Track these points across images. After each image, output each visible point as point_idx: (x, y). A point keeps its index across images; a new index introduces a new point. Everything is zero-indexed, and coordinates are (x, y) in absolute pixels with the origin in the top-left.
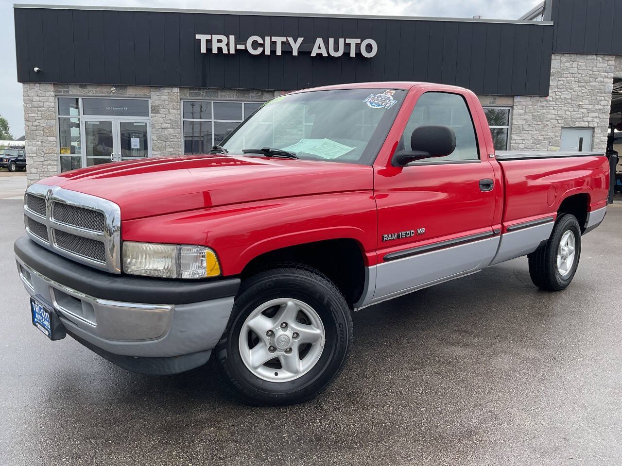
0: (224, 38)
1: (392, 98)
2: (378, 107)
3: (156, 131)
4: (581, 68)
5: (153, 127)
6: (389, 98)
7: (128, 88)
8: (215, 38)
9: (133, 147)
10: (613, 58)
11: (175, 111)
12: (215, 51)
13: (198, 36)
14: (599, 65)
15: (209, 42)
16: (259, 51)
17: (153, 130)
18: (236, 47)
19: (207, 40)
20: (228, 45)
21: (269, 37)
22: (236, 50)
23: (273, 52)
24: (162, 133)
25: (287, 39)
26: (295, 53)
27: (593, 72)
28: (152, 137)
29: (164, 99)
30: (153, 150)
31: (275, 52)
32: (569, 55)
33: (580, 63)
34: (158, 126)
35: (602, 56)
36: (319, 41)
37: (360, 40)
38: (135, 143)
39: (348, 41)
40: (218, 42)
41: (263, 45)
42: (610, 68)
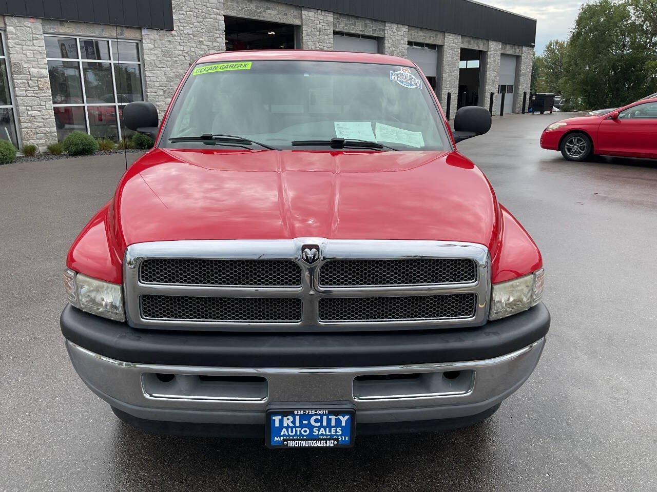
1: (414, 77)
6: (411, 77)
27: (207, 7)
42: (220, 5)
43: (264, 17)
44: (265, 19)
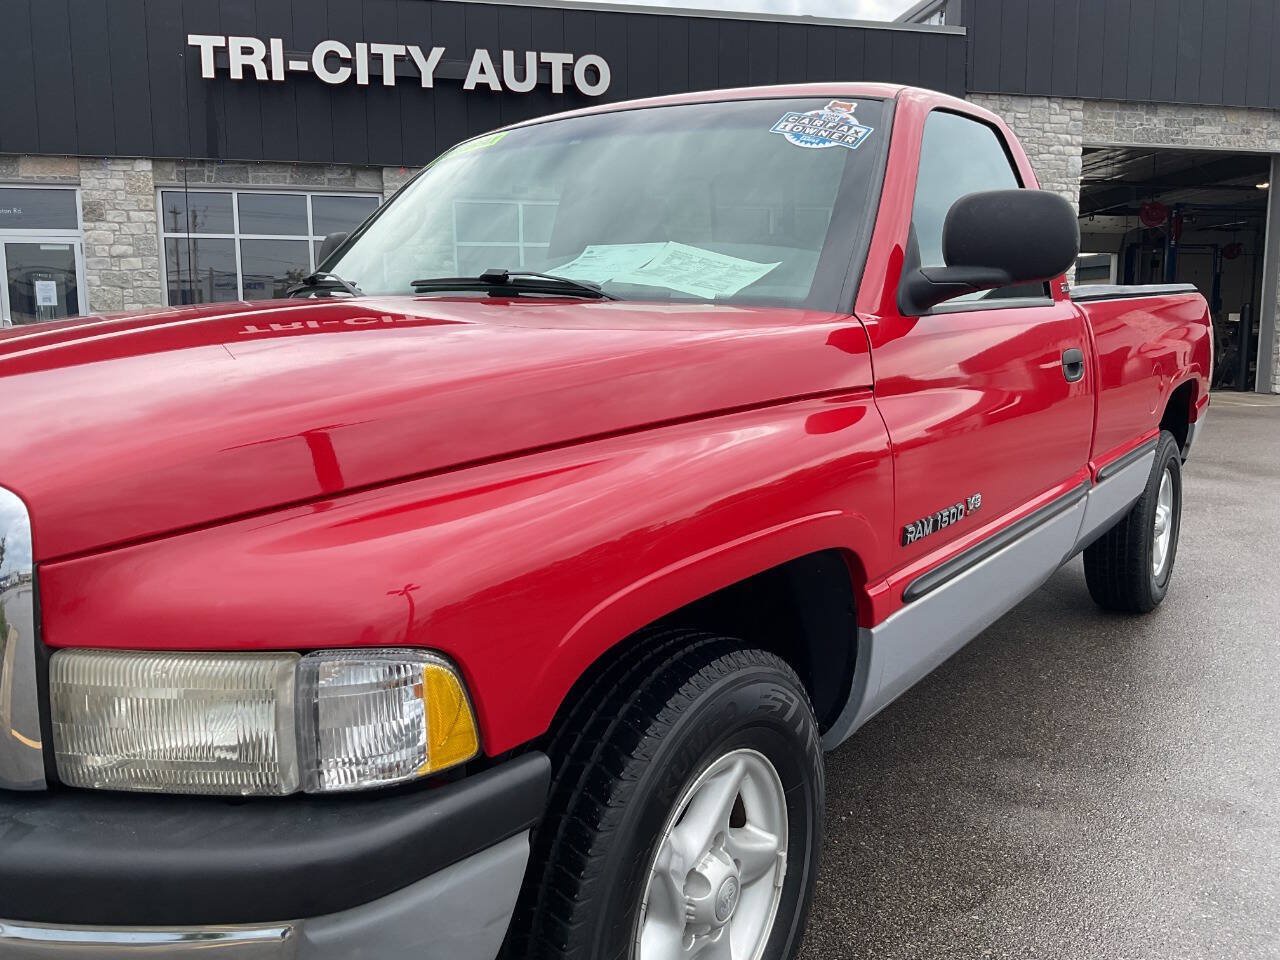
0: (257, 45)
1: (854, 121)
2: (821, 145)
3: (99, 262)
4: (1021, 125)
5: (89, 252)
6: (845, 121)
7: (22, 160)
8: (236, 43)
9: (40, 302)
10: (1079, 105)
11: (142, 214)
12: (236, 74)
13: (193, 40)
14: (1054, 119)
15: (221, 53)
16: (344, 74)
17: (88, 260)
18: (286, 65)
19: (215, 48)
20: (267, 60)
21: (365, 45)
22: (288, 73)
23: (376, 77)
24: (113, 268)
25: (407, 49)
26: (427, 82)
27: (1045, 132)
28: (89, 277)
29: (113, 188)
30: (92, 308)
31: (381, 78)
32: (997, 97)
33: (1019, 115)
34: (101, 251)
35: (1060, 101)
36: (481, 56)
37: (572, 56)
38: (46, 293)
39: (546, 57)
40: (243, 53)
41: (350, 63)
42: (1075, 126)
43: (1185, 142)
44: (1189, 146)
